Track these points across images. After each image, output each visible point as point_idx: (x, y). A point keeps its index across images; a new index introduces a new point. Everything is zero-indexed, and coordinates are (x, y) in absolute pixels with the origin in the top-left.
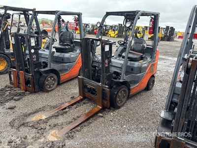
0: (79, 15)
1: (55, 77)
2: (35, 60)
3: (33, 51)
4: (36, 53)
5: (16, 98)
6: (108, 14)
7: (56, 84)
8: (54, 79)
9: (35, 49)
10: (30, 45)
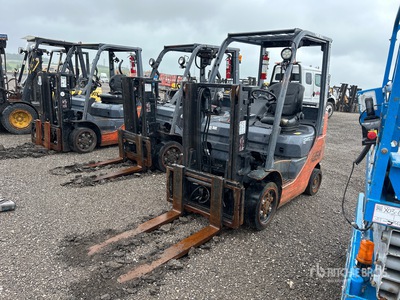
0: (137, 51)
1: (93, 134)
2: (65, 106)
3: (63, 94)
4: (68, 97)
5: (36, 154)
6: (167, 49)
7: (94, 144)
8: (91, 137)
9: (65, 92)
10: (59, 86)
